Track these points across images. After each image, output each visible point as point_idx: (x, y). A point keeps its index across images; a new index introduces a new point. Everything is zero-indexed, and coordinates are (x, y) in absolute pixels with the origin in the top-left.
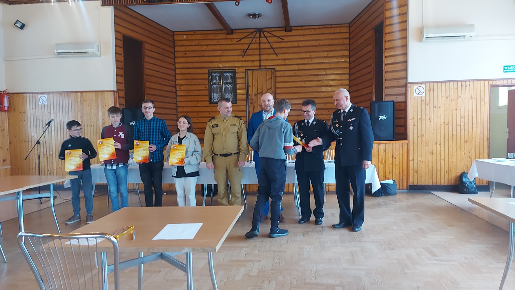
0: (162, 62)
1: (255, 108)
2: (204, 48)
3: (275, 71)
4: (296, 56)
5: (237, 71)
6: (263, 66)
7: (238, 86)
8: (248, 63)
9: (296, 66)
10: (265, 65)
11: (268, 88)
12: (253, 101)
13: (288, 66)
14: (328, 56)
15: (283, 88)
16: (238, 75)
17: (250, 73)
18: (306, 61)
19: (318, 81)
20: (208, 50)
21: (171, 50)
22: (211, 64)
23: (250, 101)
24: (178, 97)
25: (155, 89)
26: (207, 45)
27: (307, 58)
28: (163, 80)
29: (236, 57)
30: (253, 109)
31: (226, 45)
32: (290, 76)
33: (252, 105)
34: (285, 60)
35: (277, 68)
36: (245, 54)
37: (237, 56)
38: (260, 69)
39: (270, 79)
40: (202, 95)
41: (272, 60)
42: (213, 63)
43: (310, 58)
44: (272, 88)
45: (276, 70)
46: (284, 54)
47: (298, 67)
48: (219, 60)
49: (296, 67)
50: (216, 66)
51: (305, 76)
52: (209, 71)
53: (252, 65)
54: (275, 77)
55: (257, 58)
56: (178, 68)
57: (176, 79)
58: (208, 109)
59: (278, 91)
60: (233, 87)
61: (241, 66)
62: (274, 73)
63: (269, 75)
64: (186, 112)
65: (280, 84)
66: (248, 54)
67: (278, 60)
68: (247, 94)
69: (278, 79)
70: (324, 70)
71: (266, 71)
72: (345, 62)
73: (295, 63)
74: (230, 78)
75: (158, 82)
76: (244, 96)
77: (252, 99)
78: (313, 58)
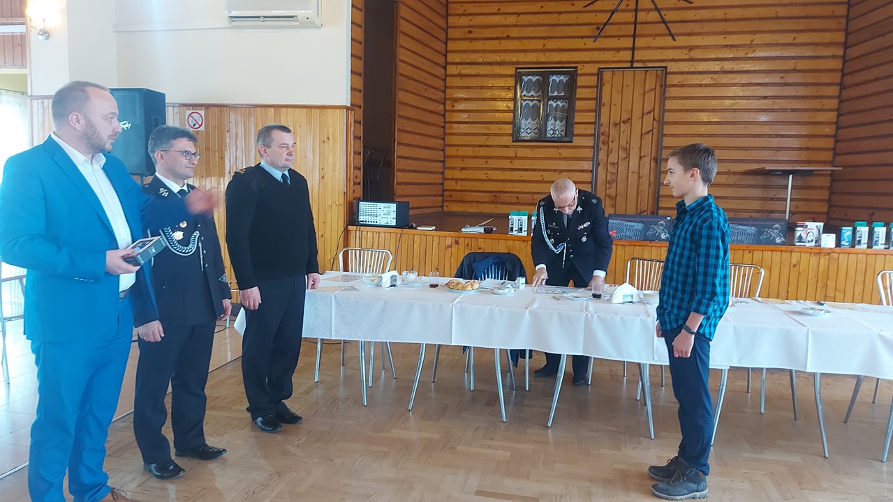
0: (426, 48)
1: (611, 152)
2: (511, 20)
3: (667, 73)
4: (719, 40)
5: (578, 72)
6: (638, 61)
7: (579, 105)
8: (607, 53)
9: (717, 62)
10: (644, 58)
11: (646, 111)
12: (609, 137)
13: (697, 63)
14: (794, 42)
15: (681, 111)
16: (581, 81)
17: (607, 76)
18: (741, 54)
19: (765, 98)
20: (517, 23)
21: (442, 22)
22: (524, 55)
23: (602, 138)
24: (447, 125)
25: (412, 106)
26: (518, 14)
27: (742, 46)
28: (426, 87)
29: (580, 39)
30: (608, 156)
31: (560, 13)
33: (606, 146)
34: (691, 48)
35: (672, 67)
36: (601, 34)
37: (582, 37)
38: (632, 67)
39: (652, 90)
40: (498, 123)
41: (661, 48)
42: (527, 53)
43: (751, 46)
44: (654, 110)
45: (668, 70)
46: (690, 34)
47: (721, 66)
48: (541, 47)
49: (716, 66)
50: (535, 60)
51: (735, 85)
52: (518, 70)
53: (614, 59)
54: (664, 86)
55: (628, 43)
56: (452, 63)
57: (446, 87)
58: (510, 152)
59: (669, 117)
60: (566, 105)
61: (589, 60)
62: (662, 78)
63: (651, 82)
64: (463, 157)
65: (675, 101)
66: (607, 34)
67: (674, 48)
68: (597, 123)
69: (672, 92)
70: (781, 75)
71: (644, 72)
72: (834, 57)
73: (713, 56)
74: (561, 85)
75: (417, 92)
76: (591, 125)
77: (607, 133)
78: (758, 45)
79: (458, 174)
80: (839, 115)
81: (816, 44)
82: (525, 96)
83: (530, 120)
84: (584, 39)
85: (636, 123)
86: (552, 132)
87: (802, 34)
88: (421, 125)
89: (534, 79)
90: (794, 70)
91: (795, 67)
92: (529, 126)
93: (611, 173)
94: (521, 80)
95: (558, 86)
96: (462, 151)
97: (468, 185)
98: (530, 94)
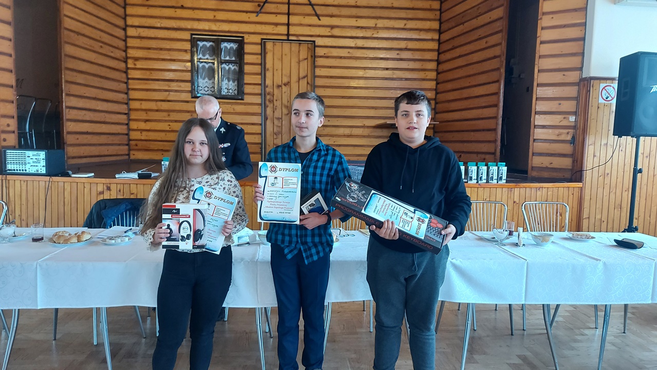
1: (276, 109)
3: (315, 46)
4: (353, 22)
5: (246, 41)
6: (293, 35)
7: (247, 69)
8: (267, 26)
9: (352, 40)
10: (297, 33)
11: (301, 76)
12: (273, 97)
13: (337, 39)
14: (406, 27)
16: (247, 48)
17: (269, 45)
18: (368, 34)
19: (387, 69)
22: (198, 24)
23: (268, 97)
24: (130, 81)
25: (84, 60)
27: (369, 28)
28: (101, 44)
29: (244, 14)
30: (274, 112)
32: (341, 58)
33: (272, 105)
34: (332, 27)
35: (319, 41)
36: (263, 10)
37: (247, 12)
38: (288, 40)
39: (305, 59)
40: (177, 81)
41: (310, 26)
42: (200, 22)
43: (375, 28)
44: (307, 76)
45: (316, 44)
46: (332, 16)
47: (355, 42)
48: (211, 17)
49: (351, 43)
50: (207, 28)
51: (365, 58)
52: (194, 36)
53: (274, 32)
54: (314, 57)
55: (284, 19)
56: (132, 26)
57: (127, 47)
58: (190, 107)
59: (319, 82)
60: (237, 68)
61: (253, 31)
62: (312, 51)
63: (304, 53)
64: (146, 110)
65: (322, 69)
66: (267, 11)
67: (320, 26)
68: (263, 85)
69: (320, 62)
70: (398, 52)
71: (298, 44)
72: (432, 40)
73: (349, 35)
74: (232, 51)
75: (90, 48)
76: (257, 86)
77: (272, 93)
78: (380, 28)
79: (142, 125)
80: (437, 84)
81: (420, 30)
82: (200, 59)
83: (207, 80)
84: (249, 14)
85: (294, 86)
86: (226, 91)
87: (410, 22)
88: (96, 79)
89: (208, 44)
90: (406, 48)
91: (407, 46)
92: (207, 85)
93: (277, 126)
94: (197, 46)
95: (229, 52)
96: (145, 105)
97: (152, 136)
98: (206, 57)
